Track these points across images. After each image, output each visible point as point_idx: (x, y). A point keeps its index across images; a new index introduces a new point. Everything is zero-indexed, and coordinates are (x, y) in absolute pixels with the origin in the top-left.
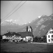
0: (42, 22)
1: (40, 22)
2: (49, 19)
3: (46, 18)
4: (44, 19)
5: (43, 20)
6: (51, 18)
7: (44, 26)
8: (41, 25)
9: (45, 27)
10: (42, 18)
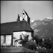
0: (35, 26)
1: (33, 26)
2: (42, 24)
3: (39, 22)
4: (38, 23)
5: (36, 24)
6: (44, 23)
7: (37, 30)
8: (34, 29)
9: (38, 32)
10: (35, 22)
